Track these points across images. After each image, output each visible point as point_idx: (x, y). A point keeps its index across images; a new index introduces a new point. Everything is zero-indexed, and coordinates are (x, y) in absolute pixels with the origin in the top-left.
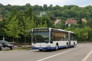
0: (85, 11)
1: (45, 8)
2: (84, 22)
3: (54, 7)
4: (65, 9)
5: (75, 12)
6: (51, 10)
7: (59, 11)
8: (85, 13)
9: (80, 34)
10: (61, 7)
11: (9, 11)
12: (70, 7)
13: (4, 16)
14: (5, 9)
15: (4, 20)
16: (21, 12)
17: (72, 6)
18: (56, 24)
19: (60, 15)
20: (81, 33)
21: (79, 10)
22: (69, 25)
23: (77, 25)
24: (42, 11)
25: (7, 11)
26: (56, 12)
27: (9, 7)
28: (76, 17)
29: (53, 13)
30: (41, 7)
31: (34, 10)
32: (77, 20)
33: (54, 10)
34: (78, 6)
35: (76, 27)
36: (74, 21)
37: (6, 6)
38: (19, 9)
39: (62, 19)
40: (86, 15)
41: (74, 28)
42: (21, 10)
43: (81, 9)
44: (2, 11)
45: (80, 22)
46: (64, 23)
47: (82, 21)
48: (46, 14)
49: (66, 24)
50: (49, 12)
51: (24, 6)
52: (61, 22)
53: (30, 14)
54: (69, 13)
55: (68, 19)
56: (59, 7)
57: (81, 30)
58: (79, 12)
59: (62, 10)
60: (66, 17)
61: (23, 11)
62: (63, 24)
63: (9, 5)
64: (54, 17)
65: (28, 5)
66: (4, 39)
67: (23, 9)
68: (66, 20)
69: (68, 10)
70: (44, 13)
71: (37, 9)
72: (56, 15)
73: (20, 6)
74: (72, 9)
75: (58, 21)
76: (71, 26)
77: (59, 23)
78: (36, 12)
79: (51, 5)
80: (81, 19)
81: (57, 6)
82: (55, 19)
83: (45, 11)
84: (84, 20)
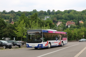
0: (82, 15)
1: (49, 13)
2: (82, 24)
3: (56, 12)
4: (65, 14)
5: (74, 16)
6: (54, 14)
7: (60, 15)
8: (82, 16)
9: (78, 34)
10: (62, 12)
11: (19, 16)
12: (69, 12)
13: (16, 20)
14: (17, 15)
15: (15, 24)
16: (29, 16)
17: (71, 11)
18: (58, 26)
19: (61, 18)
20: (79, 32)
21: (77, 14)
22: (69, 26)
23: (75, 26)
24: (46, 16)
25: (18, 16)
26: (58, 16)
27: (20, 13)
28: (74, 20)
29: (55, 17)
30: (45, 12)
31: (39, 14)
32: (75, 22)
33: (56, 14)
34: (76, 11)
35: (74, 28)
36: (73, 23)
37: (17, 12)
38: (27, 14)
39: (63, 21)
40: (83, 18)
41: (73, 28)
42: (29, 15)
43: (78, 13)
44: (14, 16)
45: (78, 24)
46: (65, 25)
47: (79, 23)
48: (49, 18)
49: (66, 25)
50: (52, 16)
51: (31, 12)
52: (62, 24)
53: (36, 18)
54: (68, 16)
55: (68, 21)
56: (60, 11)
57: (79, 30)
58: (77, 15)
59: (62, 14)
60: (66, 19)
61: (30, 16)
62: (63, 26)
63: (19, 11)
64: (56, 20)
65: (35, 11)
66: (14, 39)
67: (31, 14)
68: (66, 22)
69: (68, 14)
70: (48, 17)
71: (42, 14)
72: (58, 19)
73: (28, 12)
74: (71, 13)
75: (60, 23)
76: (71, 27)
77: (60, 25)
78: (41, 16)
79: (54, 10)
80: (78, 21)
81: (58, 11)
82: (57, 22)
83: (49, 16)
84: (81, 22)
